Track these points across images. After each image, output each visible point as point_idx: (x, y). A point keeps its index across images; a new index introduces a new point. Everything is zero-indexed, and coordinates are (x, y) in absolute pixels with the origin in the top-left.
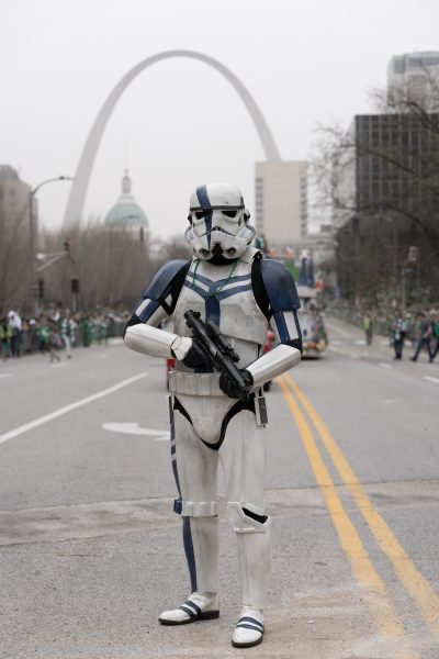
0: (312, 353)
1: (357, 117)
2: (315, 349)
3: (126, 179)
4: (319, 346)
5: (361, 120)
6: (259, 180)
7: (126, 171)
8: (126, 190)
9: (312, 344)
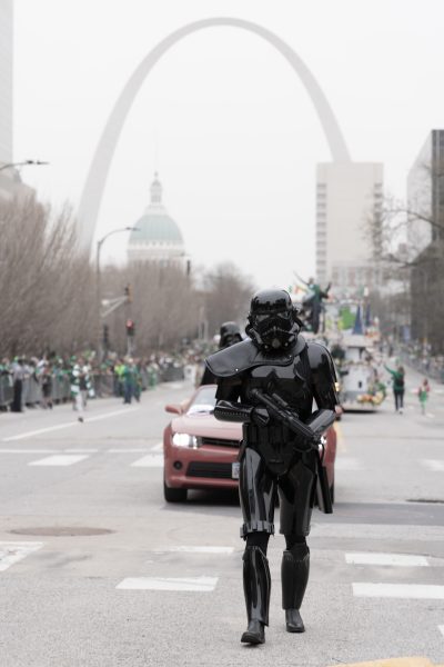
0: (367, 407)
1: (434, 132)
2: (371, 401)
3: (156, 184)
4: (375, 399)
5: (438, 135)
6: (321, 186)
7: (156, 174)
8: (156, 198)
9: (368, 397)
